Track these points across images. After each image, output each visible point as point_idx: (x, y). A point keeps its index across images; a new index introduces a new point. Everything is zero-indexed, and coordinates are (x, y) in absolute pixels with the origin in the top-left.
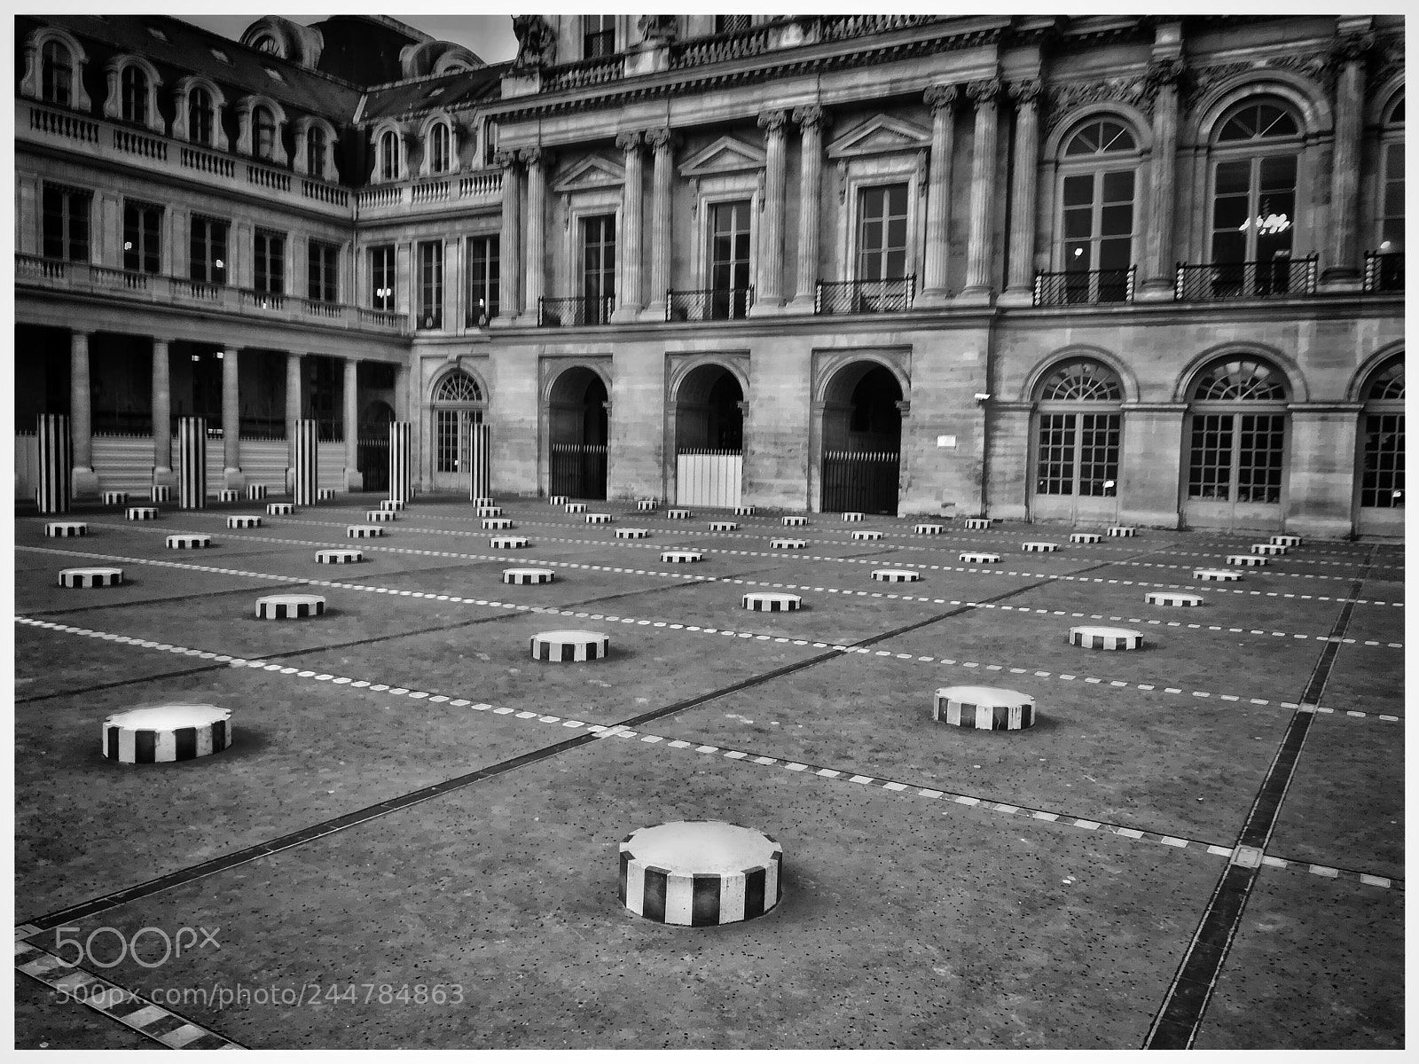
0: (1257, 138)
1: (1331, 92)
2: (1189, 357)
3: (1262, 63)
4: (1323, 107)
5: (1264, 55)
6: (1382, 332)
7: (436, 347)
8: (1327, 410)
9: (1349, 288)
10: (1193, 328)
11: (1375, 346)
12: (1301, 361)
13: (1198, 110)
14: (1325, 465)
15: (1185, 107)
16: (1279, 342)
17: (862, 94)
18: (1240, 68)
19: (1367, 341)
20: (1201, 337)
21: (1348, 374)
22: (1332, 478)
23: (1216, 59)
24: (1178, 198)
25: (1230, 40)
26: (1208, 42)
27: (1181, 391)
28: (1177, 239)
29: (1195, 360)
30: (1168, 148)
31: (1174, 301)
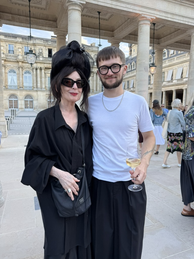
0: (12, 73)
1: (19, 70)
2: (8, 94)
3: (12, 66)
4: (18, 71)
5: (12, 65)
6: (25, 93)
8: (21, 100)
9: (22, 89)
10: (8, 91)
11: (25, 94)
12: (19, 95)
13: (6, 69)
14: (21, 105)
15: (5, 69)
16: (16, 93)
18: (10, 66)
19: (24, 94)
20: (9, 93)
21: (23, 96)
22: (22, 106)
23: (8, 65)
24: (5, 78)
25: (9, 63)
26: (6, 63)
27: (8, 98)
28: (5, 82)
29: (9, 94)
30: (4, 73)
31: (6, 89)
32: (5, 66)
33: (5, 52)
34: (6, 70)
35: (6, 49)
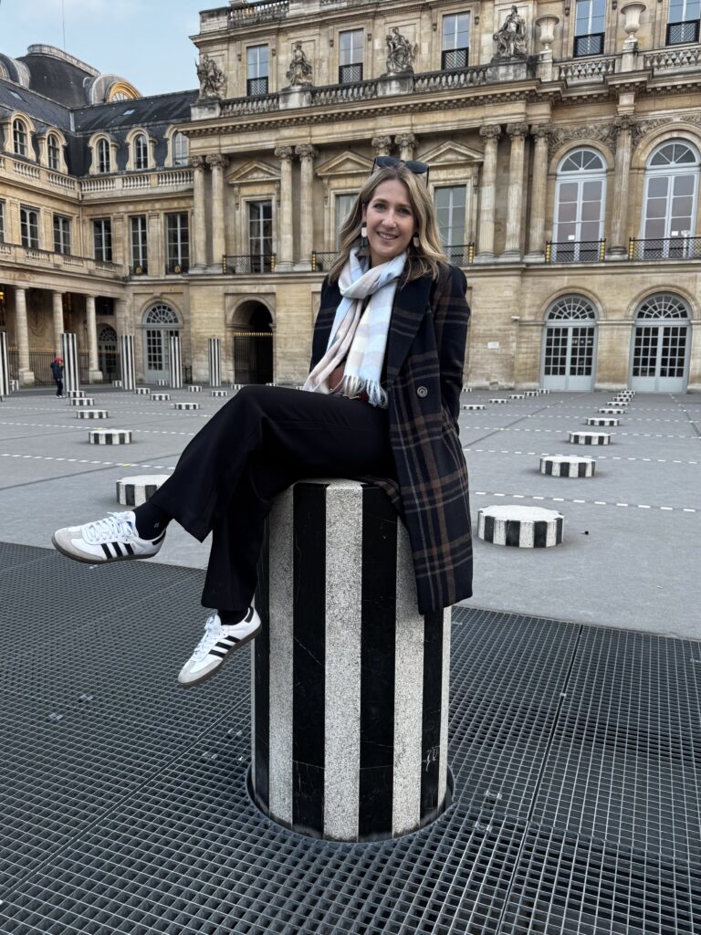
0: (673, 164)
2: (636, 292)
3: (678, 120)
5: (679, 114)
7: (144, 287)
10: (638, 276)
12: (698, 296)
13: (640, 146)
15: (634, 144)
16: (685, 285)
17: (440, 128)
18: (664, 121)
20: (643, 282)
23: (651, 116)
24: (629, 199)
25: (660, 104)
26: (647, 105)
27: (631, 313)
28: (628, 224)
29: (639, 295)
30: (626, 169)
31: (628, 260)
32: (634, 130)
33: (646, 44)
34: (638, 153)
35: (654, 24)
